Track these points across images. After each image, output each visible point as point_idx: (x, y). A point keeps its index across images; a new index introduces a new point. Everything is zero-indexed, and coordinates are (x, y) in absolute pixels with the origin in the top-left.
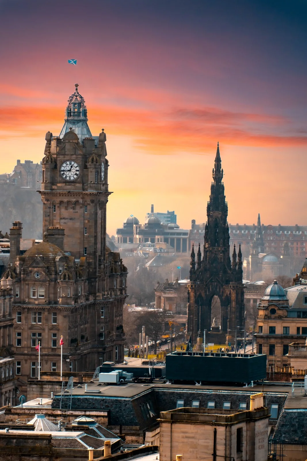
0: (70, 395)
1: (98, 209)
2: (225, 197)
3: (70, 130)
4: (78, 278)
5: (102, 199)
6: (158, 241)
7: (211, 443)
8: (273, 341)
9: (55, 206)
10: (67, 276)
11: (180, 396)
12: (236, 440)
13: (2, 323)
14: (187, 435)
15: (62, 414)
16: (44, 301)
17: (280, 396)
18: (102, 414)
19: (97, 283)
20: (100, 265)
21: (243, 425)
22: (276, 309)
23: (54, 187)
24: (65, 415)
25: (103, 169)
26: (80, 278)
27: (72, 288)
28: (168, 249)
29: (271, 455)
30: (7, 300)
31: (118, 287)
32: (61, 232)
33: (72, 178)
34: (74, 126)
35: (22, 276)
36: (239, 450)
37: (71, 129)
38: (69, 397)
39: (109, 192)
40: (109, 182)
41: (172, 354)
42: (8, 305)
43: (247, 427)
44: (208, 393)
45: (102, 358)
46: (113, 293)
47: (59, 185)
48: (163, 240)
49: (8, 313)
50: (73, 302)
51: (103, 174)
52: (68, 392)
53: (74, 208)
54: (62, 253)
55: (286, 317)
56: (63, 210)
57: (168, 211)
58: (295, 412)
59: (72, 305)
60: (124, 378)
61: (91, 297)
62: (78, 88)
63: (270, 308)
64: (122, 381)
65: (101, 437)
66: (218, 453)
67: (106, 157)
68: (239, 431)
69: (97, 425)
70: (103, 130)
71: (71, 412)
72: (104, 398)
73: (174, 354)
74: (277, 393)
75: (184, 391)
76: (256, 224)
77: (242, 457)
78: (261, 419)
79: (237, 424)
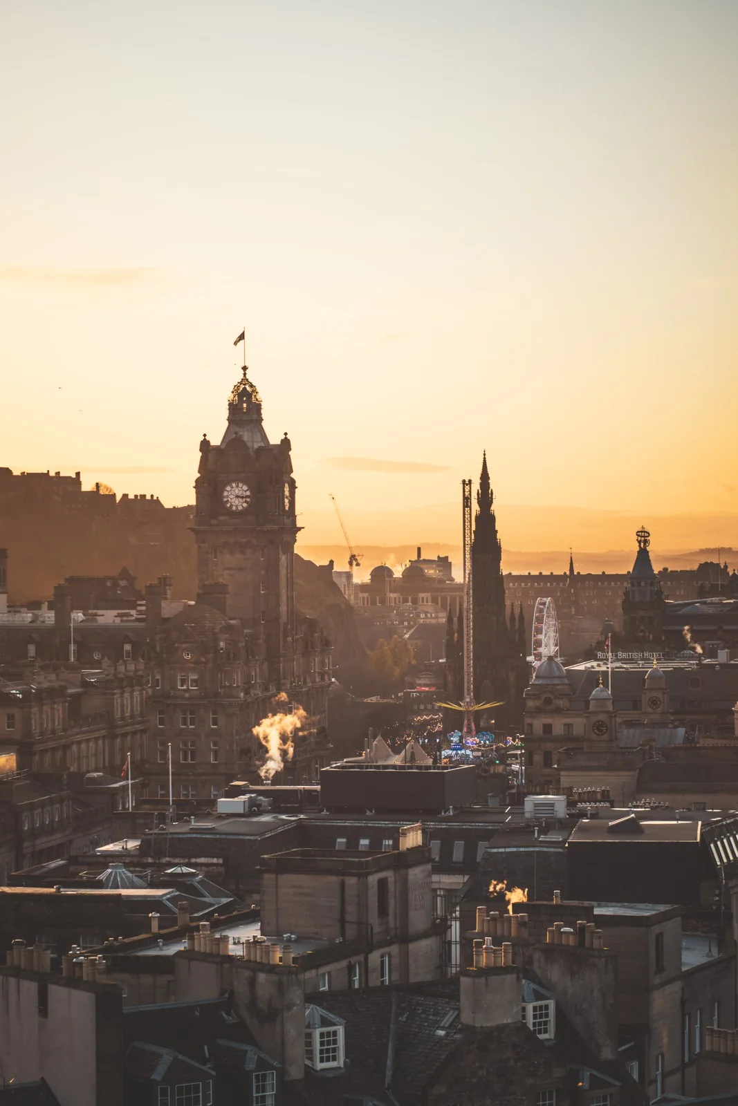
0: (167, 834)
1: (281, 553)
2: (497, 531)
3: (235, 435)
4: (250, 657)
5: (287, 538)
6: (423, 602)
7: (336, 903)
8: (549, 746)
9: (215, 550)
10: (232, 655)
11: (341, 832)
12: (376, 898)
13: (129, 728)
14: (302, 891)
15: (155, 862)
16: (198, 692)
17: (491, 828)
18: (215, 861)
19: (281, 665)
20: (285, 637)
21: (388, 874)
22: (552, 697)
23: (214, 522)
24: (159, 863)
25: (287, 493)
26: (253, 657)
27: (239, 673)
28: (438, 612)
29: (437, 919)
30: (136, 693)
31: (317, 670)
32: (222, 589)
33: (240, 508)
34: (241, 430)
35: (165, 656)
36: (383, 911)
37: (236, 433)
38: (165, 836)
39: (298, 528)
40: (297, 512)
41: (332, 768)
42: (139, 700)
43: (395, 877)
44: (383, 825)
45: (291, 778)
46: (308, 680)
47: (221, 518)
48: (430, 599)
49: (139, 712)
50: (242, 694)
51: (286, 501)
52: (164, 829)
53: (243, 553)
54: (224, 620)
55: (567, 710)
56: (227, 557)
57: (439, 557)
58: (502, 853)
59: (240, 698)
60: (259, 806)
61: (272, 686)
62: (247, 371)
63: (544, 696)
64: (255, 810)
65: (205, 897)
66: (348, 918)
67: (292, 475)
68: (382, 883)
69: (200, 878)
70: (286, 434)
71: (168, 859)
72: (218, 836)
73: (335, 768)
74: (487, 824)
75: (346, 824)
76: (568, 573)
77: (388, 922)
78: (418, 864)
79: (376, 872)
